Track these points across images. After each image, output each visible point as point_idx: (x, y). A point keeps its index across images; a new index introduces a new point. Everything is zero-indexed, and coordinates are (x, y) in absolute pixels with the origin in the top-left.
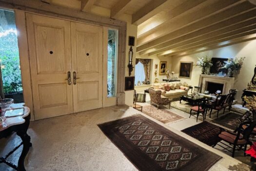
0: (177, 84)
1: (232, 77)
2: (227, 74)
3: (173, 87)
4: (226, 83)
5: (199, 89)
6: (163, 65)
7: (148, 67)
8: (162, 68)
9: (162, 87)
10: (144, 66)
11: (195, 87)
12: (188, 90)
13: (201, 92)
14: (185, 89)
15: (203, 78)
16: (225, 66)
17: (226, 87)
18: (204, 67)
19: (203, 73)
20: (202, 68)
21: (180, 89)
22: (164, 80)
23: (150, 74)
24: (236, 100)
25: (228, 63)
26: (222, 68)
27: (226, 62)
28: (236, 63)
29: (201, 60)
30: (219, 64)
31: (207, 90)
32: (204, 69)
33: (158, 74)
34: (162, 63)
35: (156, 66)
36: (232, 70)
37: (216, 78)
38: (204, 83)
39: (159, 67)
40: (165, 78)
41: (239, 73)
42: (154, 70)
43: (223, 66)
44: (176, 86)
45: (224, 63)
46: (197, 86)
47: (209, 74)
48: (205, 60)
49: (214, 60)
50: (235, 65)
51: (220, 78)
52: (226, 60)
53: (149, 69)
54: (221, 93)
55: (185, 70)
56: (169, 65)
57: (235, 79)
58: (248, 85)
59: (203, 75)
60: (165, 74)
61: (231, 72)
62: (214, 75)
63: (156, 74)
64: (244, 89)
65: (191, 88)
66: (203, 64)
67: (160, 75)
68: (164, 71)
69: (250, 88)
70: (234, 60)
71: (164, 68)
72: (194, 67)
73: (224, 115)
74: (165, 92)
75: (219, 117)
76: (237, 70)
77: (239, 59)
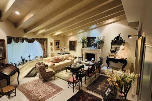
0: (66, 57)
1: (100, 49)
2: (96, 47)
3: (62, 59)
4: (97, 53)
5: (82, 58)
6: (57, 43)
7: (45, 45)
8: (56, 45)
9: (52, 60)
10: (41, 44)
11: (79, 57)
12: (74, 60)
13: (83, 60)
14: (71, 60)
15: (83, 50)
16: (95, 42)
17: (97, 56)
18: (83, 43)
19: (83, 48)
20: (82, 44)
21: (68, 59)
22: (58, 54)
23: (47, 50)
24: (103, 64)
25: (96, 40)
26: (94, 43)
27: (95, 39)
28: (101, 40)
29: (81, 39)
30: (91, 41)
31: (87, 59)
32: (83, 44)
33: (54, 49)
34: (56, 41)
35: (52, 44)
36: (99, 44)
37: (90, 50)
38: (84, 54)
39: (54, 44)
40: (59, 52)
41: (103, 46)
42: (49, 47)
43: (94, 42)
44: (65, 58)
45: (94, 40)
46: (80, 56)
47: (86, 48)
48: (83, 39)
49: (89, 38)
50: (100, 41)
51: (93, 50)
52: (95, 38)
53: (46, 46)
54: (94, 60)
55: (73, 46)
56: (62, 43)
57: (102, 50)
58: (109, 54)
59: (83, 49)
60: (59, 50)
61: (99, 46)
62: (89, 48)
63: (52, 49)
64: (107, 57)
65: (76, 58)
66: (82, 41)
67: (55, 50)
68: (58, 47)
69: (110, 56)
70: (99, 38)
71: (58, 44)
72: (77, 43)
73: (96, 78)
74: (54, 65)
75: (92, 82)
76: (102, 44)
77: (102, 37)
